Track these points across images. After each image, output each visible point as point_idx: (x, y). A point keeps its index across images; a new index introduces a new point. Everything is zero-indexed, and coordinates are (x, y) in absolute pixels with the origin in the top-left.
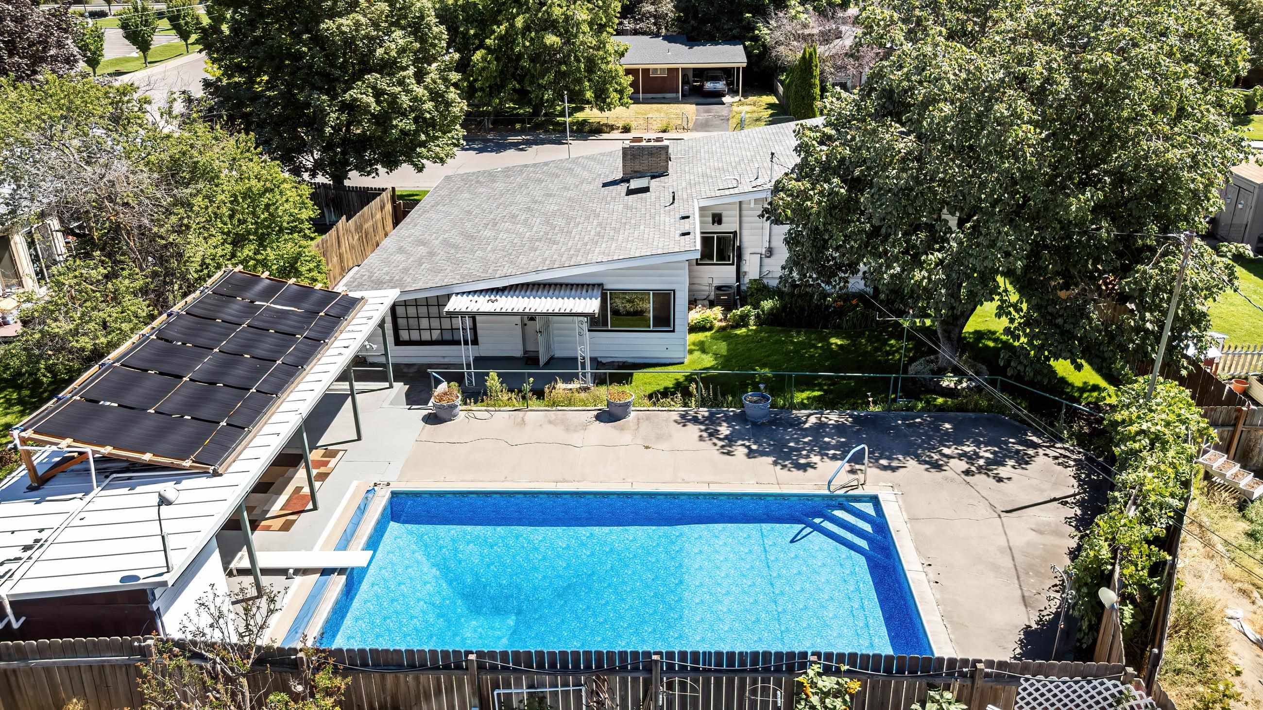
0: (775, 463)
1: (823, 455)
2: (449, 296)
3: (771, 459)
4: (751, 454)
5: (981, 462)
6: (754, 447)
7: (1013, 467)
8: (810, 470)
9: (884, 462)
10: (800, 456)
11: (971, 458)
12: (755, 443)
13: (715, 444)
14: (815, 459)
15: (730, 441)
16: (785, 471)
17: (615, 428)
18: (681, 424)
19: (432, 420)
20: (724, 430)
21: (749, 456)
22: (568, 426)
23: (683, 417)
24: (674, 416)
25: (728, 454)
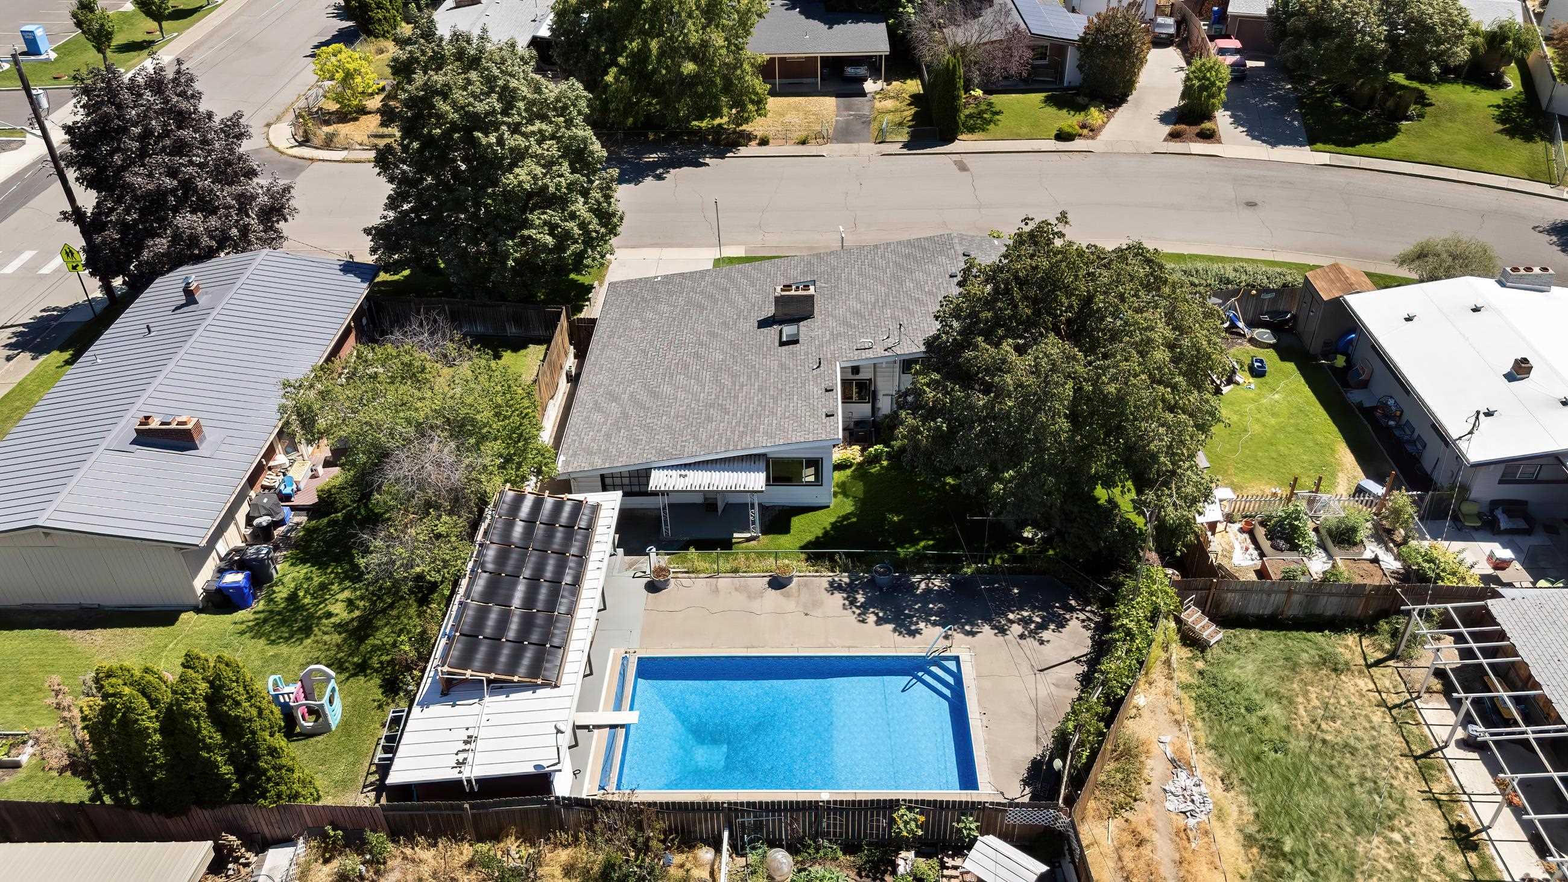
0: (895, 630)
1: (927, 621)
2: (649, 473)
3: (891, 627)
4: (880, 622)
5: (1033, 626)
6: (881, 614)
7: (1053, 631)
8: (918, 636)
9: (967, 628)
10: (911, 623)
11: (1025, 622)
12: (881, 610)
13: (854, 613)
14: (922, 625)
15: (865, 608)
16: (901, 637)
17: (782, 594)
18: (830, 592)
19: (653, 589)
20: (861, 598)
21: (877, 623)
22: (747, 594)
23: (831, 584)
24: (824, 582)
25: (863, 622)
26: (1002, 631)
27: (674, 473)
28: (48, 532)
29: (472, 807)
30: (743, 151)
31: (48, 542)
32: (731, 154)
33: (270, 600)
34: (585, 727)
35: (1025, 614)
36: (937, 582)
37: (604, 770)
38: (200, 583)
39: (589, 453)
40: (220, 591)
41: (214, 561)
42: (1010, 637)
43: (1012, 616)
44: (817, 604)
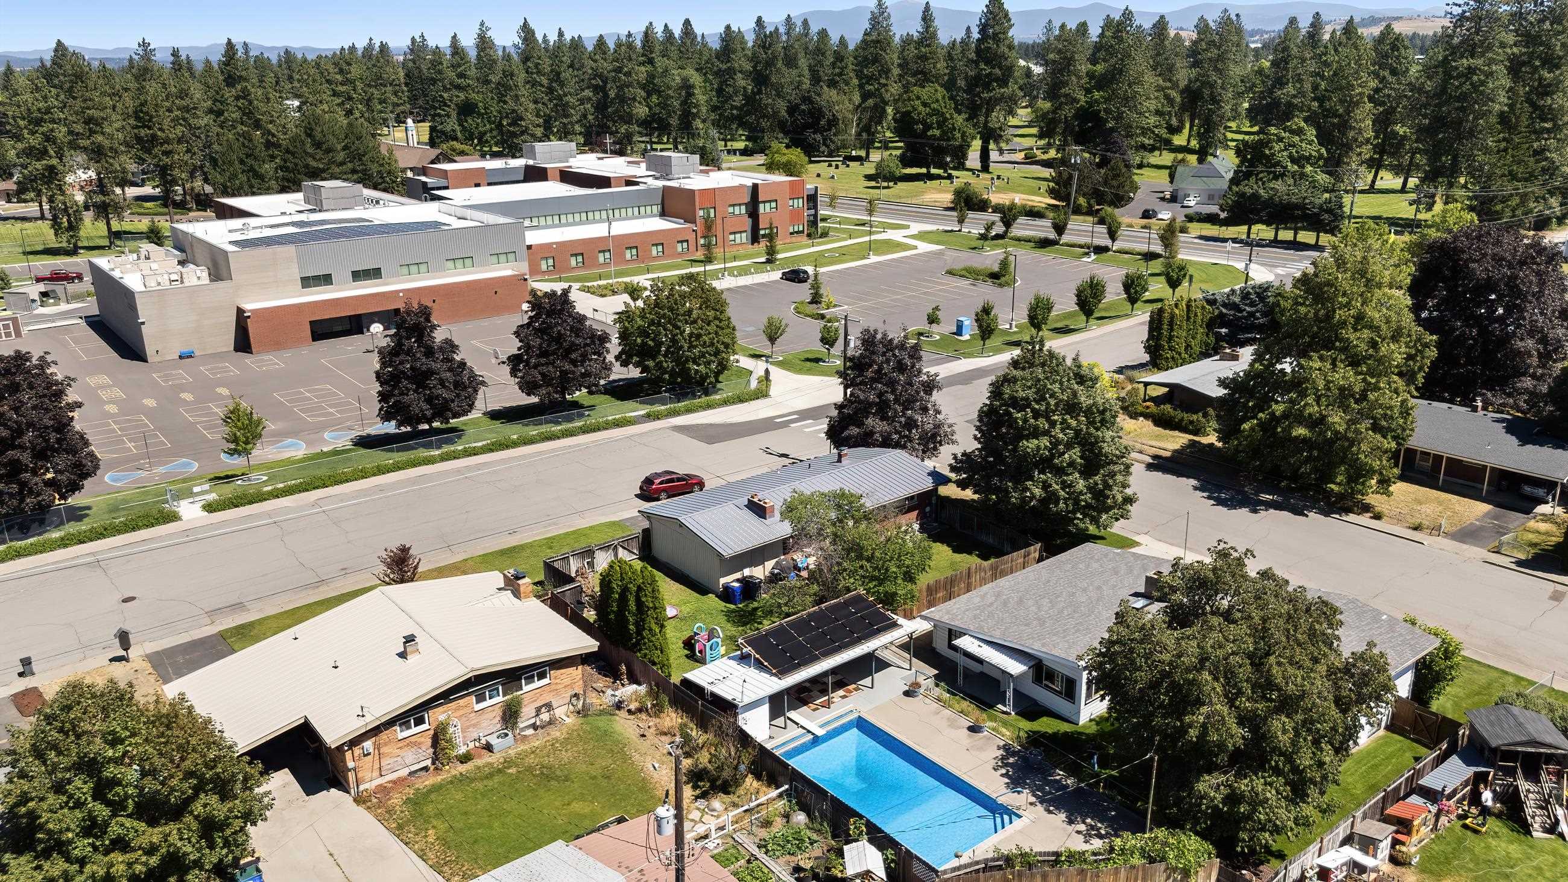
0: (1007, 784)
1: (1031, 791)
2: (963, 635)
3: (1007, 781)
4: (1004, 775)
5: (1094, 832)
6: (1011, 773)
9: (1052, 808)
10: (1022, 787)
11: (1093, 828)
12: (1015, 771)
13: (997, 763)
14: (1026, 791)
15: (1006, 765)
16: (1005, 788)
17: (969, 735)
18: (999, 748)
19: (907, 694)
20: (1011, 760)
21: (1002, 775)
22: (952, 724)
23: (1004, 746)
24: (1002, 743)
25: (995, 769)
26: (1071, 822)
27: (977, 643)
28: (682, 525)
29: (702, 705)
30: (1351, 517)
31: (680, 530)
32: (1337, 516)
33: (747, 606)
34: (797, 724)
35: (1099, 825)
36: (1069, 782)
37: (783, 744)
38: (723, 581)
39: (948, 613)
40: (727, 588)
41: (738, 575)
42: (1070, 828)
43: (1089, 820)
44: (981, 749)
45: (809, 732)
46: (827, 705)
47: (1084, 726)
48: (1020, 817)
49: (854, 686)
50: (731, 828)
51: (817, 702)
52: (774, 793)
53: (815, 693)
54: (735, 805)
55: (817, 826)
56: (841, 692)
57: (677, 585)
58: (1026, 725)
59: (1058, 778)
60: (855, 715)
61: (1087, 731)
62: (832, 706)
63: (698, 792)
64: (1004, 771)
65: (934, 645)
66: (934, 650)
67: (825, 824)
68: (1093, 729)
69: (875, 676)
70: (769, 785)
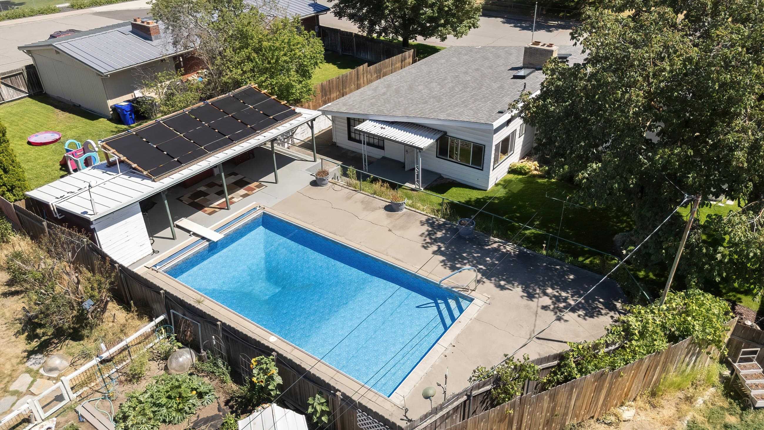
0: (443, 261)
2: (364, 120)
3: (443, 258)
4: (438, 252)
5: (562, 305)
6: (443, 249)
7: (579, 316)
8: (457, 272)
9: (503, 283)
10: (460, 262)
11: (559, 299)
13: (425, 240)
14: (467, 267)
15: (436, 241)
17: (387, 215)
18: (422, 224)
19: (314, 184)
20: (439, 234)
21: (435, 253)
22: (367, 207)
23: (428, 220)
24: (424, 218)
25: (425, 248)
26: (531, 296)
27: (379, 125)
29: (48, 224)
31: (56, 57)
34: (188, 231)
35: (564, 294)
36: (508, 248)
37: (170, 257)
38: (111, 103)
39: (344, 105)
40: (115, 108)
41: (129, 97)
42: (534, 304)
43: (549, 291)
44: (403, 228)
45: (203, 238)
46: (226, 207)
47: (492, 191)
48: (471, 300)
49: (256, 183)
50: (73, 396)
51: (215, 204)
52: (149, 327)
53: (213, 195)
54: (87, 356)
55: (207, 366)
56: (242, 191)
57: (67, 114)
58: (436, 198)
59: (495, 245)
60: (259, 212)
61: (498, 195)
62: (231, 206)
63: (35, 343)
64: (435, 248)
65: (334, 140)
66: (334, 144)
67: (220, 362)
68: (501, 193)
69: (278, 172)
70: (140, 317)
